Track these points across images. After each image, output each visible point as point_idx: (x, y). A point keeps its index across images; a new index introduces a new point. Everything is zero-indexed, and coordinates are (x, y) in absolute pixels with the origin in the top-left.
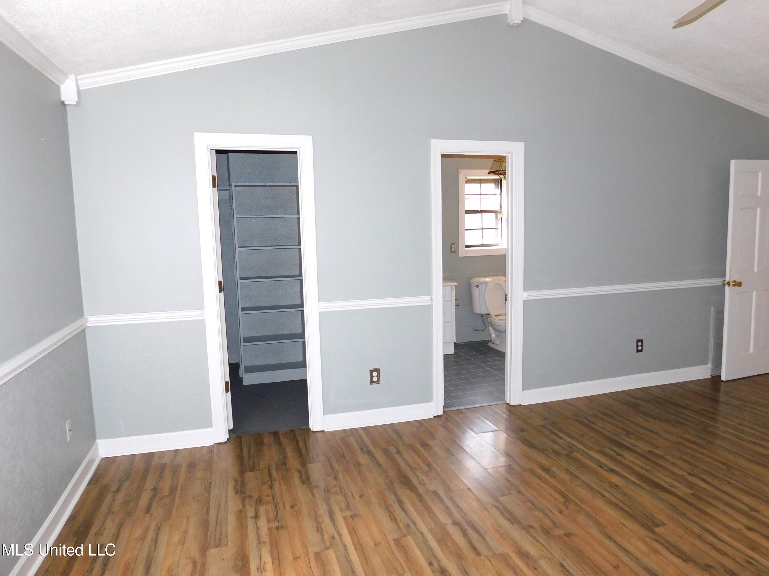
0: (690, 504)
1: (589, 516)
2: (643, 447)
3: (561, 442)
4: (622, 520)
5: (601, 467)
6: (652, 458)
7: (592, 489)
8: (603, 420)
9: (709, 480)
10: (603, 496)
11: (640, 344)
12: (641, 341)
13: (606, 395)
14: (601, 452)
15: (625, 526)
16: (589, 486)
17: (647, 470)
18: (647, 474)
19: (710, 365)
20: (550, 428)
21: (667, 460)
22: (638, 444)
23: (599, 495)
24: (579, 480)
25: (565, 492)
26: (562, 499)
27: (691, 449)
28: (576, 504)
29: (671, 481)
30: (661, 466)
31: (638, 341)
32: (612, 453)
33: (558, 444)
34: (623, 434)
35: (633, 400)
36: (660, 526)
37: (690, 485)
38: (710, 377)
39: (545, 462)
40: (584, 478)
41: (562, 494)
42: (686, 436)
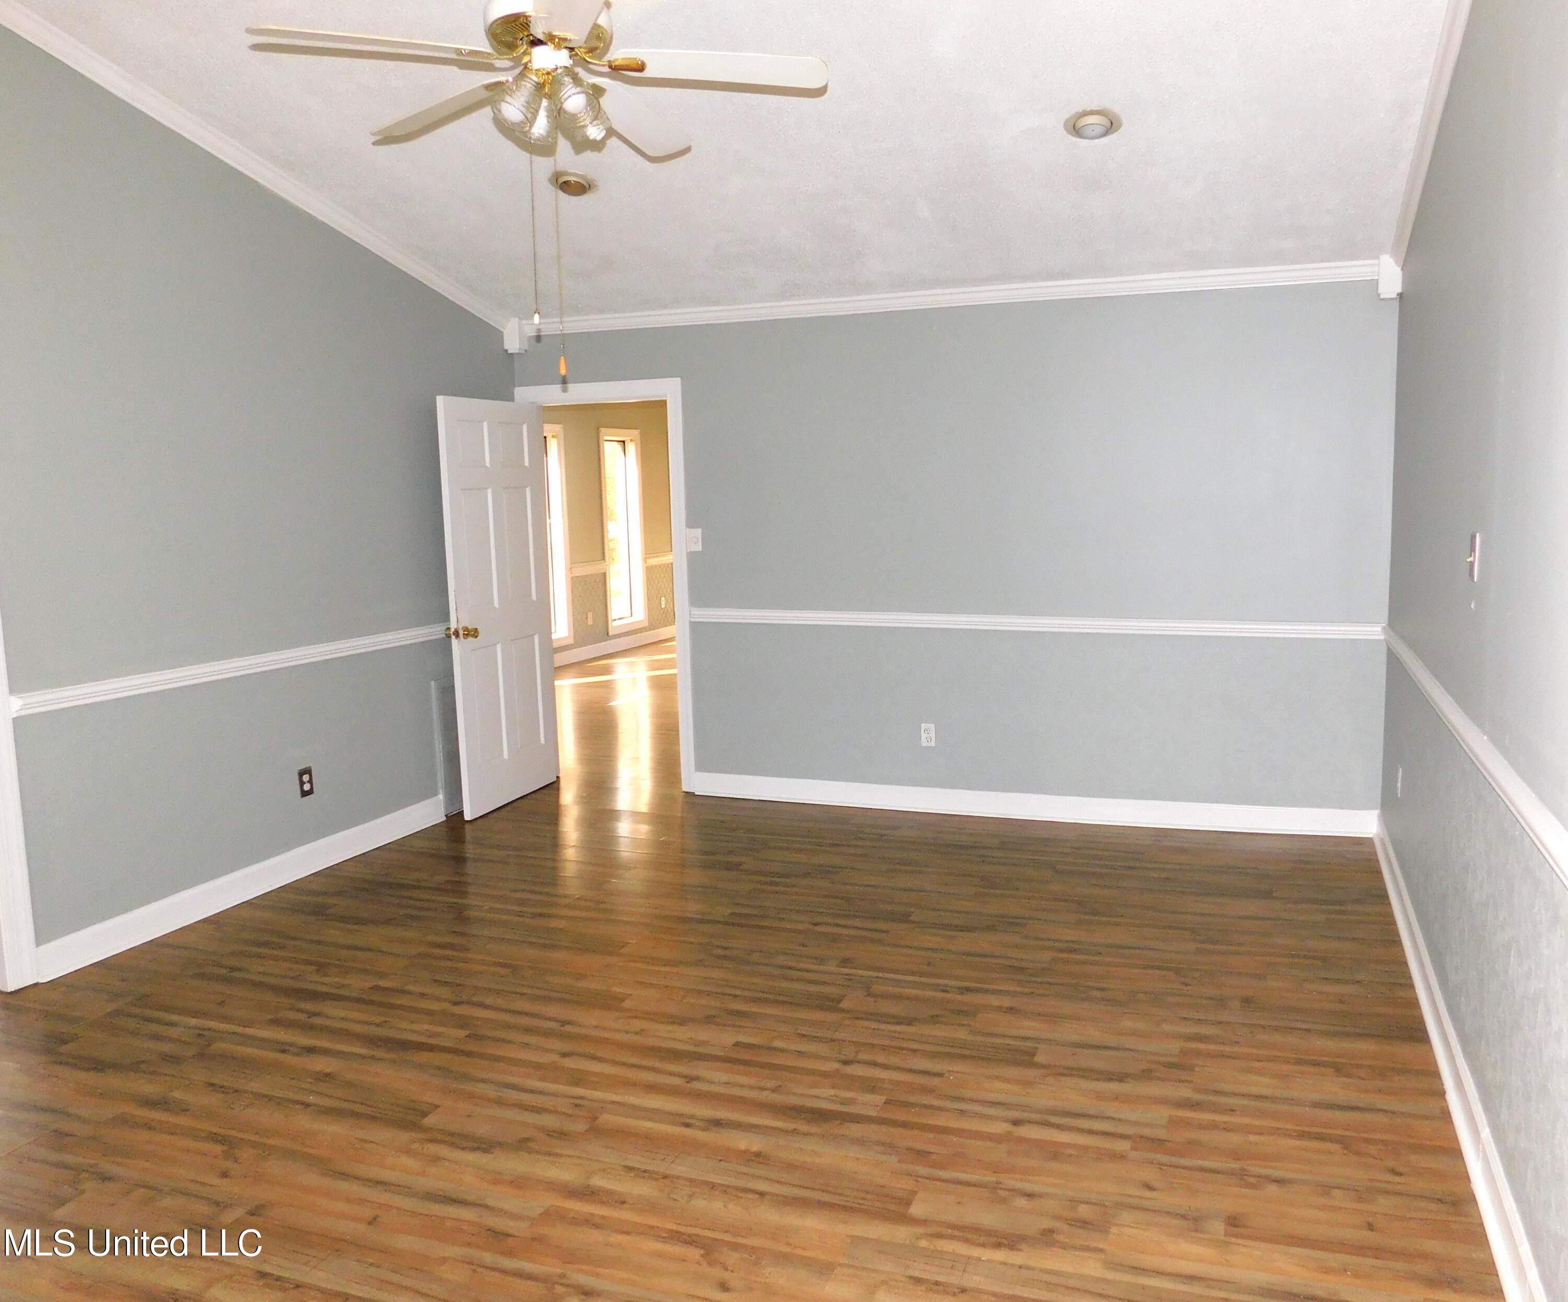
0: (469, 1054)
1: (291, 1155)
2: (357, 984)
3: (174, 1032)
4: (360, 1134)
5: (284, 1051)
6: (384, 999)
7: (279, 1102)
8: (260, 956)
9: (489, 1001)
10: (308, 1105)
11: (306, 778)
12: (308, 771)
13: (251, 904)
14: (276, 1022)
15: (366, 1141)
16: (270, 1098)
17: (378, 1025)
18: (379, 1032)
19: (441, 796)
20: (138, 1011)
21: (409, 993)
22: (347, 982)
23: (298, 1107)
24: (247, 1095)
25: (222, 1132)
26: (218, 1149)
27: (448, 959)
28: (254, 1145)
29: (426, 1027)
30: (399, 1007)
31: (301, 774)
32: (302, 1017)
33: (171, 1040)
34: (311, 973)
35: (310, 899)
36: (430, 1113)
37: (462, 1022)
38: (445, 818)
39: (148, 1088)
40: (255, 1086)
41: (214, 1138)
42: (430, 938)
